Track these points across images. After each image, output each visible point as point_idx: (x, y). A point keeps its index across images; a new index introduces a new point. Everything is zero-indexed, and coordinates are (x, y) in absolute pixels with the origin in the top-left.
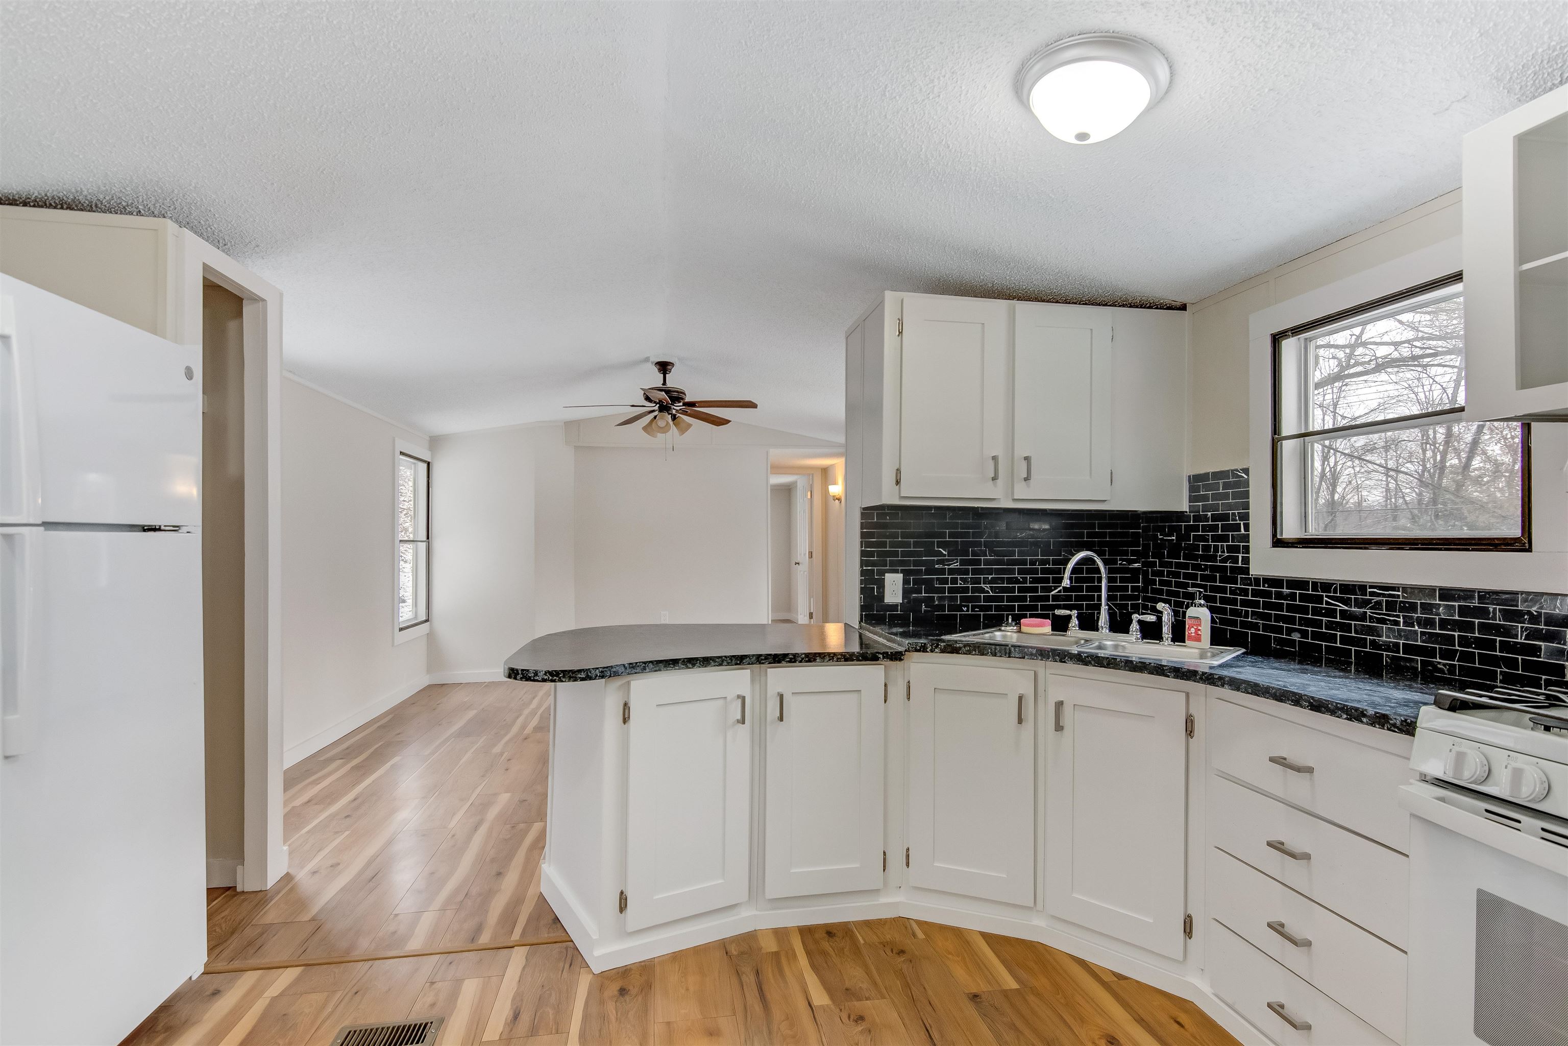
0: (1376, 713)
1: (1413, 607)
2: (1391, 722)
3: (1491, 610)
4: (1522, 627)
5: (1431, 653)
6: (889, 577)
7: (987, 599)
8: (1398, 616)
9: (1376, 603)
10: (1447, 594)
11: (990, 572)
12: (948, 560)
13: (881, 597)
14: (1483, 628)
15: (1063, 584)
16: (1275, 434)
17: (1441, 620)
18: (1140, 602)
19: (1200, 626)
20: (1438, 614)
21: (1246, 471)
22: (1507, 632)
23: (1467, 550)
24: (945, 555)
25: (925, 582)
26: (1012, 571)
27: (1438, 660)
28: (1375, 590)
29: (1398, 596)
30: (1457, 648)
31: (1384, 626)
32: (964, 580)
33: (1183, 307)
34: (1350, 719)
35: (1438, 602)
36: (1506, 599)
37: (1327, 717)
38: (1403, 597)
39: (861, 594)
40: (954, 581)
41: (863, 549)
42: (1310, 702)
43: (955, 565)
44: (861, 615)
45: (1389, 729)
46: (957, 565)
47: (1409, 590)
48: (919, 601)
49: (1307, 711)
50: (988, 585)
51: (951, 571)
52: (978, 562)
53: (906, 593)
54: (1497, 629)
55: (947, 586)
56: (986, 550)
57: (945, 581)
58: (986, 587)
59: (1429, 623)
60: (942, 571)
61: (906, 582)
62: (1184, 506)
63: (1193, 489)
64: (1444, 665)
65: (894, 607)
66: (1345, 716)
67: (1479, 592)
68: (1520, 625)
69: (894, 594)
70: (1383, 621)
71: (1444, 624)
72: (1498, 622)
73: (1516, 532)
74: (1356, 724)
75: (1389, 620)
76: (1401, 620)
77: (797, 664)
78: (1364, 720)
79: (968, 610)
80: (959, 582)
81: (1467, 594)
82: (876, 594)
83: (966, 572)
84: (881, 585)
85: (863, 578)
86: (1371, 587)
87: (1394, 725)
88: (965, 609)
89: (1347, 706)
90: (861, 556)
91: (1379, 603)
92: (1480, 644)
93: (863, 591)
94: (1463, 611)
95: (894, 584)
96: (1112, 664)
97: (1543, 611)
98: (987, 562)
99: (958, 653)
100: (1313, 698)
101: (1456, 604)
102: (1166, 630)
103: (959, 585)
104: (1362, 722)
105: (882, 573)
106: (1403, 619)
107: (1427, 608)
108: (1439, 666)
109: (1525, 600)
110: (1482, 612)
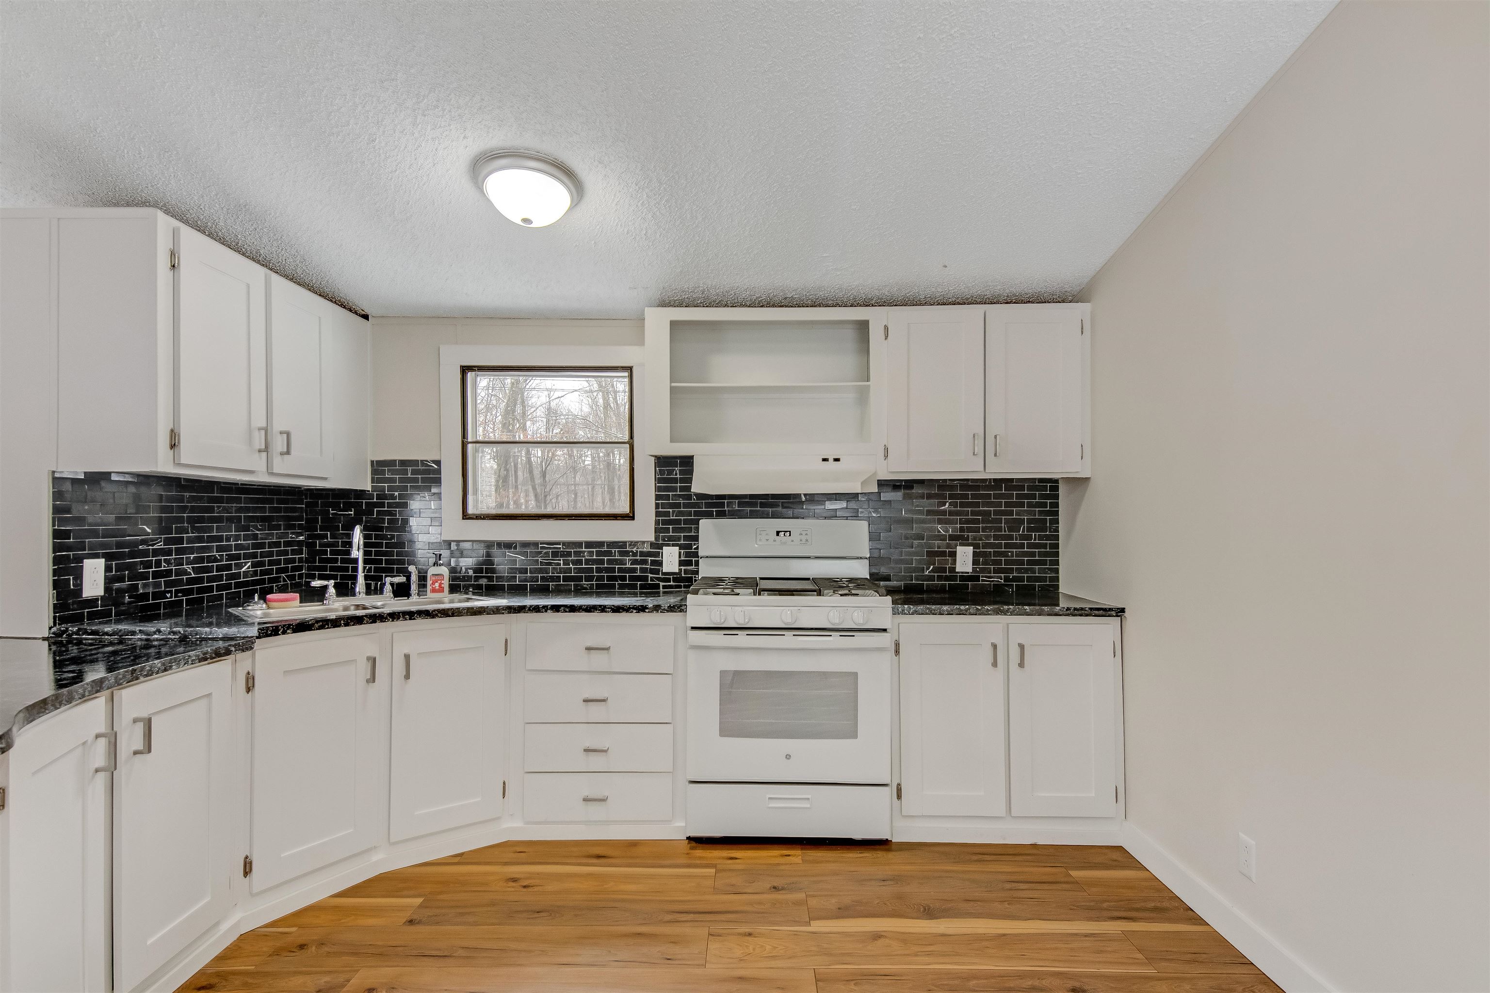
0: (653, 605)
1: (569, 554)
2: (662, 608)
3: (613, 551)
4: (629, 559)
5: (580, 579)
6: (88, 564)
7: (191, 581)
8: (560, 560)
9: (545, 553)
10: (589, 545)
11: (191, 550)
12: (152, 540)
13: (79, 591)
14: (610, 562)
15: (352, 555)
16: (464, 438)
17: (586, 560)
18: (304, 571)
19: (443, 580)
20: (585, 557)
21: (438, 463)
22: (622, 562)
23: (602, 520)
24: (148, 534)
25: (130, 567)
26: (209, 549)
27: (584, 583)
28: (544, 545)
29: (560, 548)
30: (595, 574)
31: (551, 567)
32: (168, 562)
33: (366, 317)
34: (638, 612)
35: (584, 550)
36: (620, 545)
37: (624, 614)
38: (563, 548)
39: (54, 590)
40: (158, 564)
41: (56, 527)
42: (611, 608)
43: (160, 545)
44: (55, 618)
45: (661, 612)
46: (161, 545)
47: (566, 544)
48: (120, 591)
49: (610, 614)
50: (190, 566)
51: (156, 552)
52: (180, 541)
53: (109, 581)
54: (616, 562)
55: (151, 570)
56: (188, 526)
57: (148, 565)
58: (188, 568)
59: (579, 562)
60: (145, 553)
61: (108, 569)
62: (368, 486)
63: (374, 472)
64: (587, 585)
65: (92, 602)
66: (635, 611)
67: (607, 542)
68: (628, 558)
69: (95, 584)
70: (550, 564)
71: (587, 562)
72: (617, 558)
73: (627, 510)
74: (642, 614)
75: (553, 563)
76: (562, 562)
77: (155, 676)
78: (647, 611)
79: (171, 597)
80: (163, 564)
81: (600, 544)
82: (72, 587)
83: (169, 552)
84: (79, 575)
85: (56, 567)
86: (541, 544)
87: (664, 609)
88: (168, 595)
89: (636, 605)
90: (54, 538)
91: (547, 553)
92: (607, 570)
93: (56, 585)
94: (599, 553)
95: (95, 572)
96: (456, 613)
97: (639, 550)
98: (190, 541)
99: (310, 630)
100: (613, 605)
101: (594, 550)
102: (414, 587)
103: (163, 568)
104: (645, 612)
105: (80, 560)
106: (563, 561)
107: (577, 554)
108: (585, 586)
109: (630, 545)
110: (609, 553)
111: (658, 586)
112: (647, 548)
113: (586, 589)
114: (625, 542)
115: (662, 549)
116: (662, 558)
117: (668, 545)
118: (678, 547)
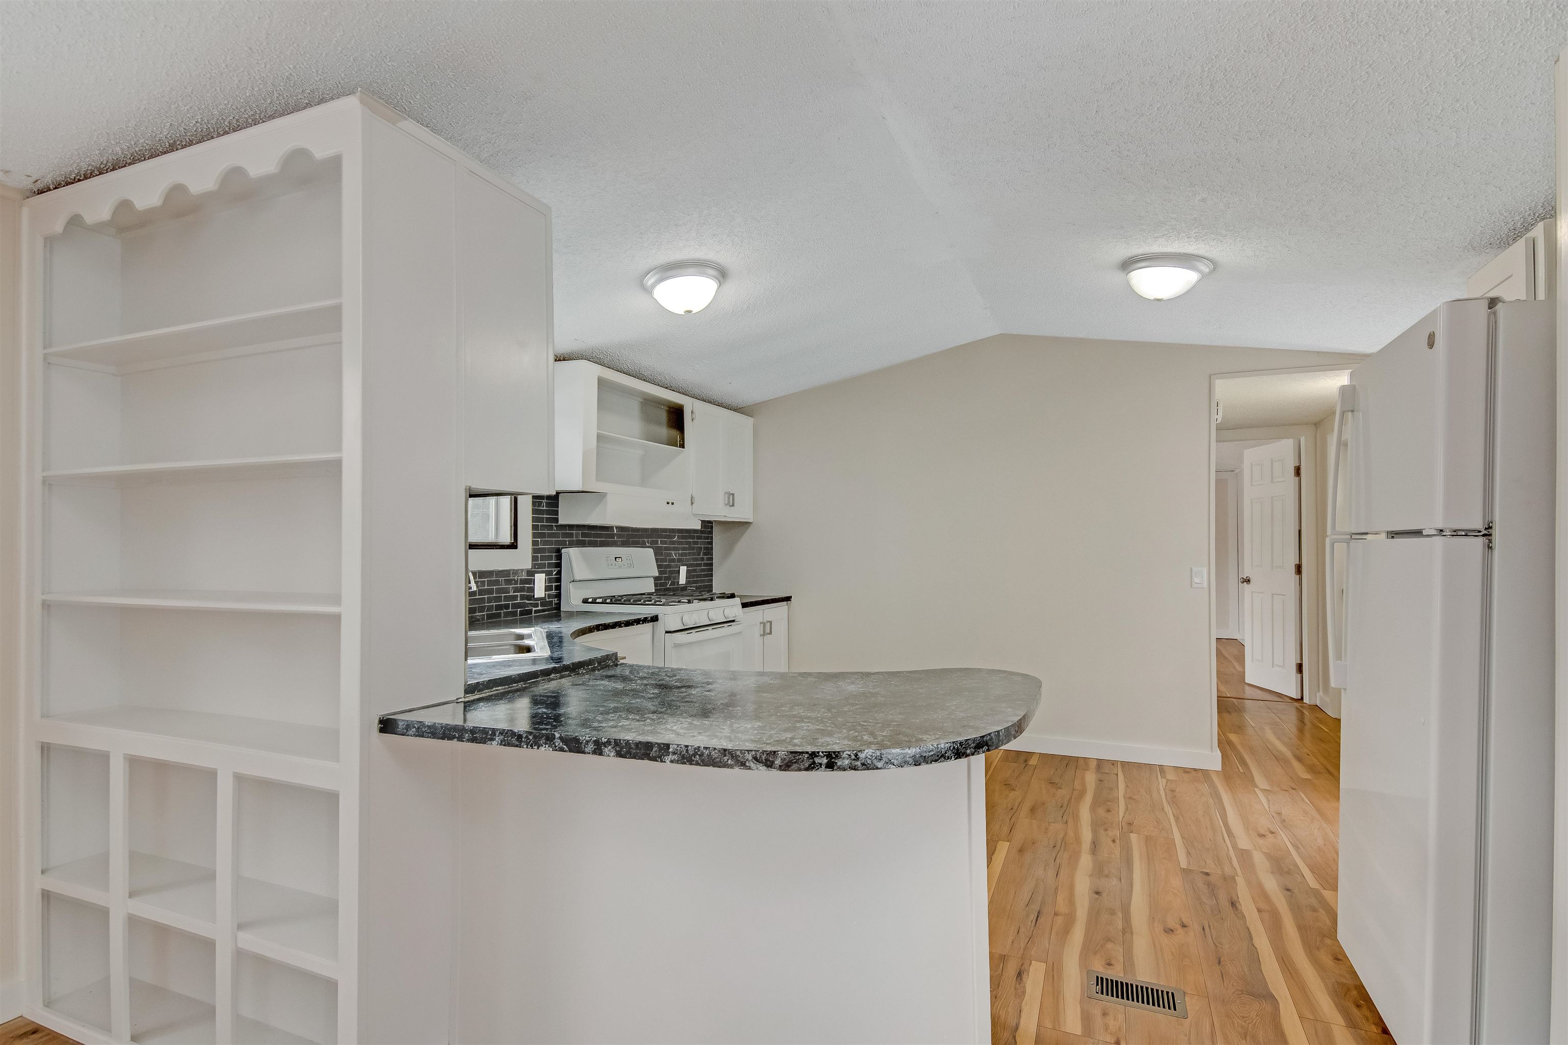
3: (501, 580)
14: (497, 591)
22: (507, 591)
36: (506, 574)
54: (503, 590)
68: (511, 586)
72: (503, 586)
73: (512, 539)
92: (496, 599)
97: (519, 578)
101: (486, 579)
108: (478, 617)
109: (513, 573)
110: (497, 582)
111: (530, 612)
112: (524, 577)
113: (478, 620)
114: (509, 571)
115: (534, 577)
116: (534, 584)
117: (538, 572)
118: (544, 574)
